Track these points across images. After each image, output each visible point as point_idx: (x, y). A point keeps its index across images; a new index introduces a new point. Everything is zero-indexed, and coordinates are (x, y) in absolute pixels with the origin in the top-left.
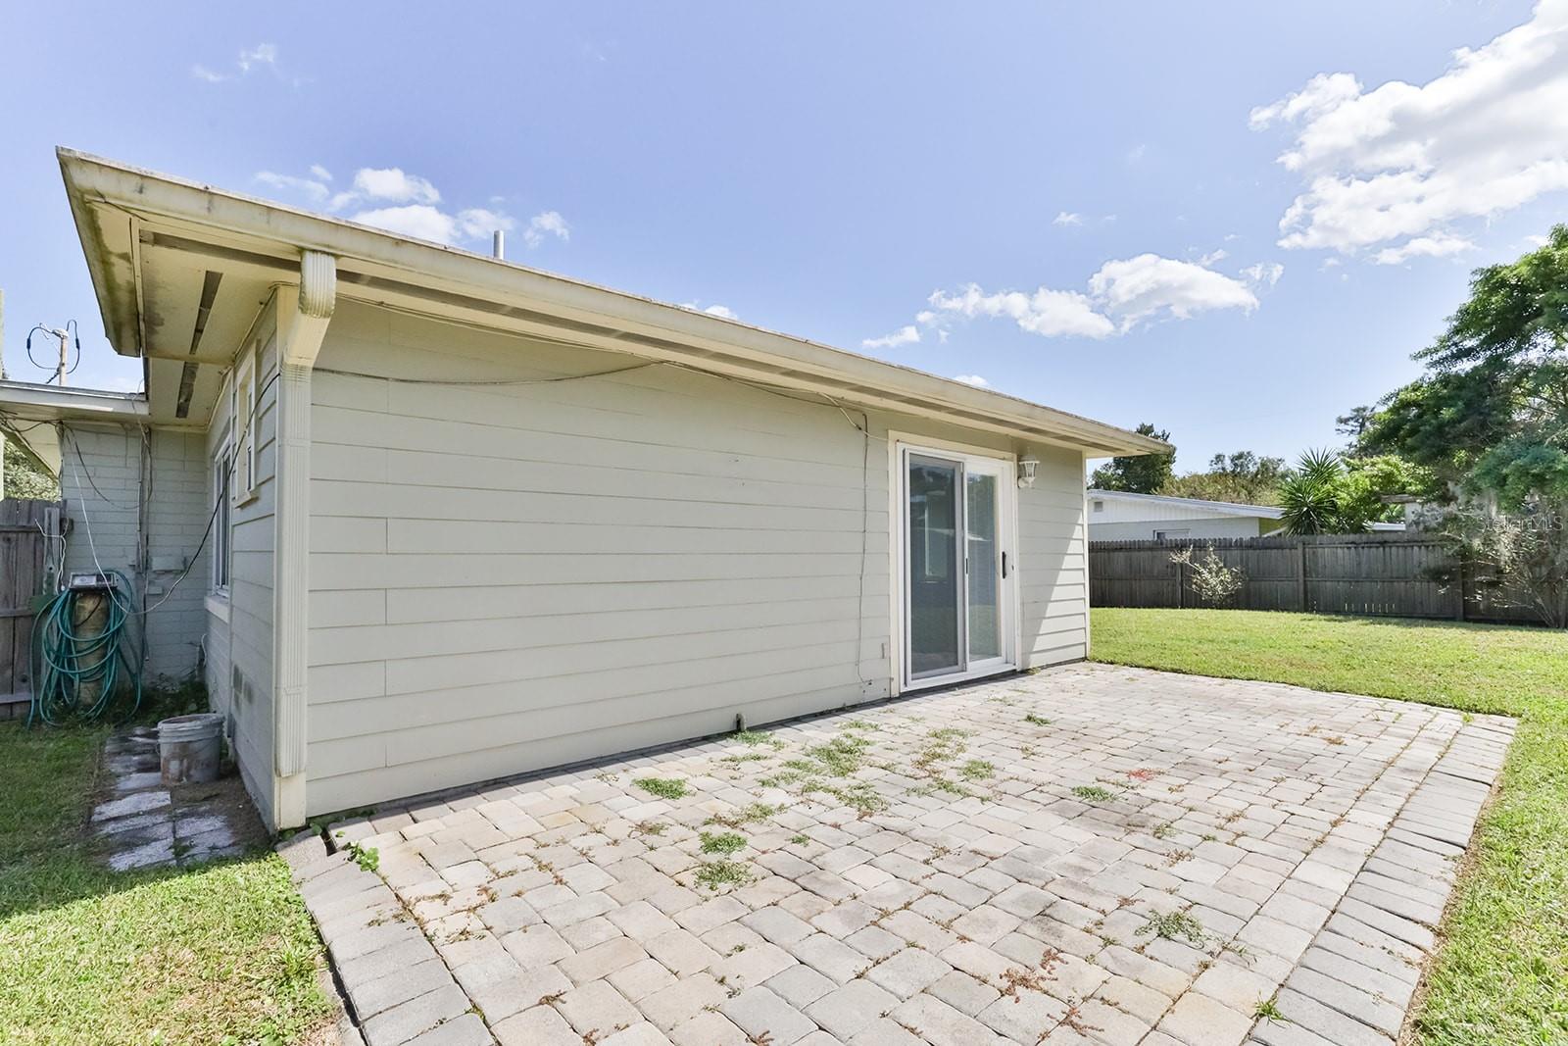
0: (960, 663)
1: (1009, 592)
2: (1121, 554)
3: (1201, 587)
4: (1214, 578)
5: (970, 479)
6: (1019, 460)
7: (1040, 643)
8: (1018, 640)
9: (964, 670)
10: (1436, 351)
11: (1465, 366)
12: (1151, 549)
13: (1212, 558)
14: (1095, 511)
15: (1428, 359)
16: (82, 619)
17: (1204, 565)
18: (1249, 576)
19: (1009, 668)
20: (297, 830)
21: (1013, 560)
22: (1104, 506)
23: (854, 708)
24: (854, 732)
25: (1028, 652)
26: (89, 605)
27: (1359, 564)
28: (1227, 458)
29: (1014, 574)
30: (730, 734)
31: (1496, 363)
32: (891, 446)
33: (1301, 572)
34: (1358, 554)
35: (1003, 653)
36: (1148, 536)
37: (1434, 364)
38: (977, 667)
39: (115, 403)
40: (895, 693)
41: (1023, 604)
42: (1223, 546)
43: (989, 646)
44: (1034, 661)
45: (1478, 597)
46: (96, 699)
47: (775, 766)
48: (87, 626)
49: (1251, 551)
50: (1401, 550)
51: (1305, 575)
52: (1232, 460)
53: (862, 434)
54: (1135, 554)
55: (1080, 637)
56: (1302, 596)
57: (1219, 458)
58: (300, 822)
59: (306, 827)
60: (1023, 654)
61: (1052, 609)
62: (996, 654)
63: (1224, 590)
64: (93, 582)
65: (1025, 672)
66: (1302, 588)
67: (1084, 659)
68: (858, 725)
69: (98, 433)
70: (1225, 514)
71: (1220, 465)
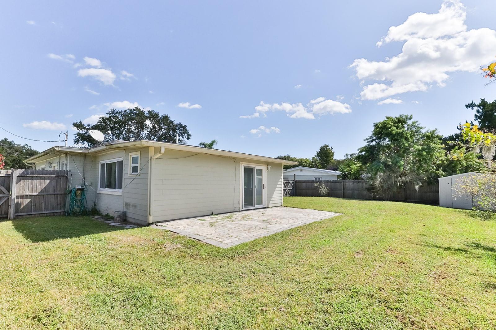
0: (254, 205)
1: (265, 192)
2: (305, 183)
3: (321, 192)
4: (324, 190)
5: (256, 169)
6: (267, 166)
7: (271, 202)
8: (266, 202)
9: (254, 207)
10: (368, 139)
11: (374, 143)
12: (311, 182)
13: (323, 185)
14: (301, 172)
15: (367, 141)
16: (78, 195)
17: (322, 186)
18: (331, 189)
19: (265, 207)
20: (151, 224)
21: (265, 186)
22: (303, 170)
23: (233, 212)
24: (232, 215)
25: (268, 204)
26: (79, 192)
27: (354, 187)
28: (349, 155)
29: (266, 188)
30: (211, 215)
31: (378, 143)
32: (241, 165)
33: (343, 188)
34: (354, 184)
35: (263, 203)
36: (313, 179)
37: (368, 142)
38: (257, 207)
39: (82, 150)
40: (240, 210)
41: (267, 194)
42: (326, 182)
43: (260, 202)
44: (270, 206)
45: (372, 194)
46: (80, 211)
47: (219, 218)
48: (79, 196)
49: (333, 183)
50: (362, 184)
51: (343, 189)
52: (350, 156)
53: (235, 163)
54: (308, 184)
55: (280, 201)
56: (342, 195)
57: (347, 155)
58: (152, 222)
59: (152, 223)
60: (267, 204)
61: (274, 196)
62: (262, 204)
63: (326, 193)
64: (80, 187)
65: (268, 208)
66: (343, 192)
67: (282, 206)
68: (233, 214)
69: (76, 156)
70: (329, 174)
71: (347, 157)
